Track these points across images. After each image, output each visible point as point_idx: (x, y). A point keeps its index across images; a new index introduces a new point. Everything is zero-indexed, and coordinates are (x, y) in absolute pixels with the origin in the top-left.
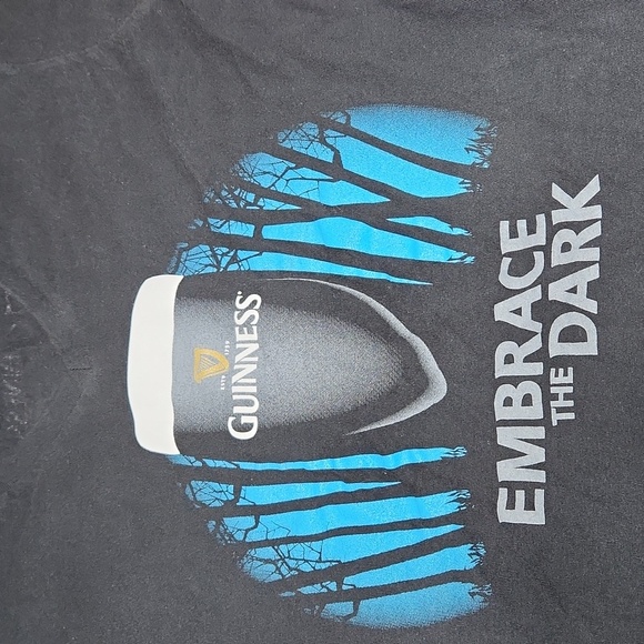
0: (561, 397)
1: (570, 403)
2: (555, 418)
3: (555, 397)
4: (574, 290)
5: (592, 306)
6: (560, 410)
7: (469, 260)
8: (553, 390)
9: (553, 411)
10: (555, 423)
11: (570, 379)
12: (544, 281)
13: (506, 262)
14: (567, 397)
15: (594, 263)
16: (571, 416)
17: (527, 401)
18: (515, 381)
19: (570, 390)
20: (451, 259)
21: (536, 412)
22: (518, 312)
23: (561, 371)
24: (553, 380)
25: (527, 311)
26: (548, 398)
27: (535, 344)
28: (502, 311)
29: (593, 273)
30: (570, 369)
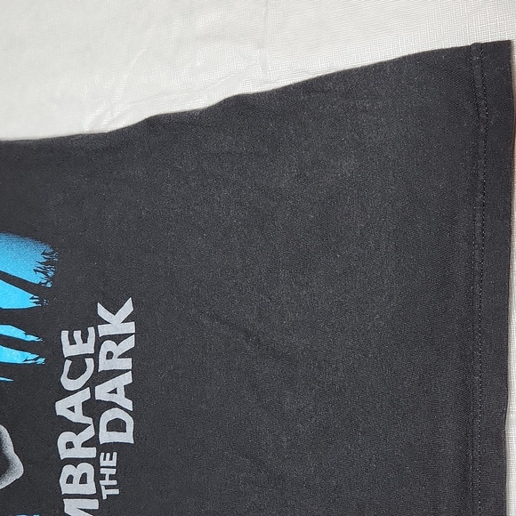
0: (107, 477)
1: (114, 482)
2: (105, 493)
3: (103, 477)
4: (114, 391)
5: (129, 405)
6: (107, 487)
7: (41, 361)
8: (103, 471)
9: (103, 488)
10: (105, 497)
11: (114, 463)
12: (91, 384)
13: (68, 363)
14: (111, 477)
15: (127, 371)
16: (116, 492)
17: (83, 480)
18: (75, 462)
19: (113, 472)
20: (26, 360)
21: (90, 488)
22: (72, 409)
23: (108, 455)
24: (103, 463)
25: (79, 409)
26: (99, 477)
27: (88, 433)
28: (61, 408)
29: (127, 379)
30: (115, 454)
